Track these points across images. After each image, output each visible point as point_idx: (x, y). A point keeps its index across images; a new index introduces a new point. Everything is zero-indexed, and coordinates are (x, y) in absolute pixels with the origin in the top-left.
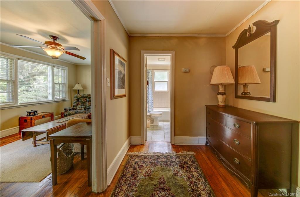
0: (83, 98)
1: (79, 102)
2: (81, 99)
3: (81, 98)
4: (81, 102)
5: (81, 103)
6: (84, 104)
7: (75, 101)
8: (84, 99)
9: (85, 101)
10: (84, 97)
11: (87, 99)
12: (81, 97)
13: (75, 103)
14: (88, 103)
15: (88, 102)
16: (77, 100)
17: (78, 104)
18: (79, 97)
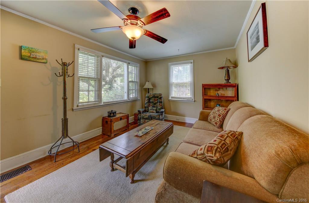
1: (150, 102)
2: (152, 99)
3: (151, 98)
5: (153, 104)
6: (155, 106)
7: (147, 102)
8: (155, 99)
9: (156, 102)
10: (155, 97)
11: (158, 100)
13: (147, 104)
15: (159, 104)
16: (148, 100)
17: (150, 104)
18: (150, 97)
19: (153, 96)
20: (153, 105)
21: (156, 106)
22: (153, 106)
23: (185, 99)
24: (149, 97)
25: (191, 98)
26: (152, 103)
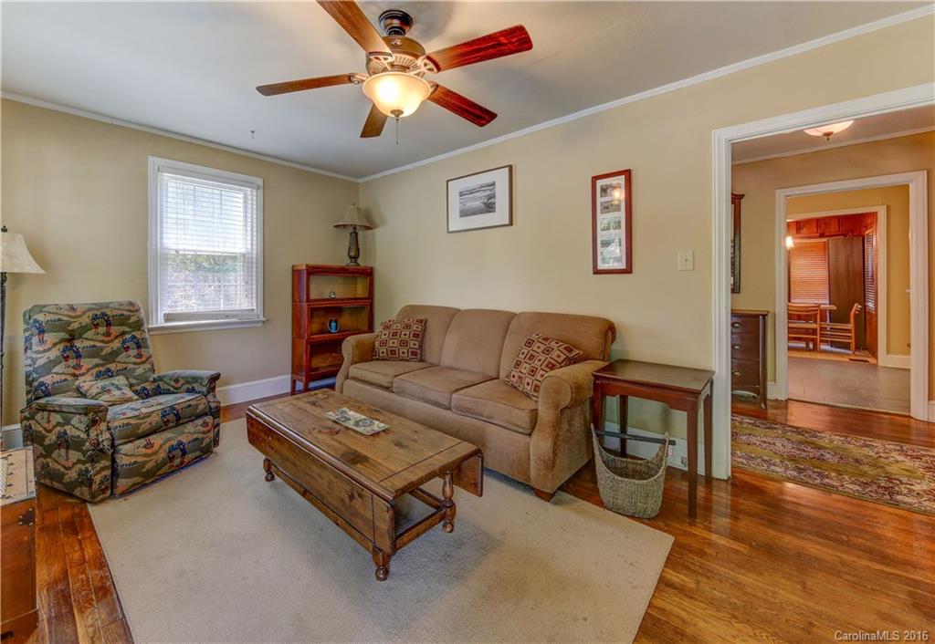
0: (102, 329)
1: (79, 356)
2: (90, 334)
3: (85, 329)
4: (95, 352)
5: (96, 361)
6: (112, 366)
7: (55, 353)
8: (108, 334)
9: (117, 344)
10: (109, 324)
11: (124, 333)
12: (86, 320)
13: (59, 369)
14: (139, 356)
15: (133, 352)
16: (61, 346)
17: (78, 367)
18: (75, 326)
19: (95, 317)
20: (97, 365)
21: (120, 366)
22: (103, 369)
23: (233, 316)
24: (69, 323)
25: (253, 310)
26: (92, 356)
